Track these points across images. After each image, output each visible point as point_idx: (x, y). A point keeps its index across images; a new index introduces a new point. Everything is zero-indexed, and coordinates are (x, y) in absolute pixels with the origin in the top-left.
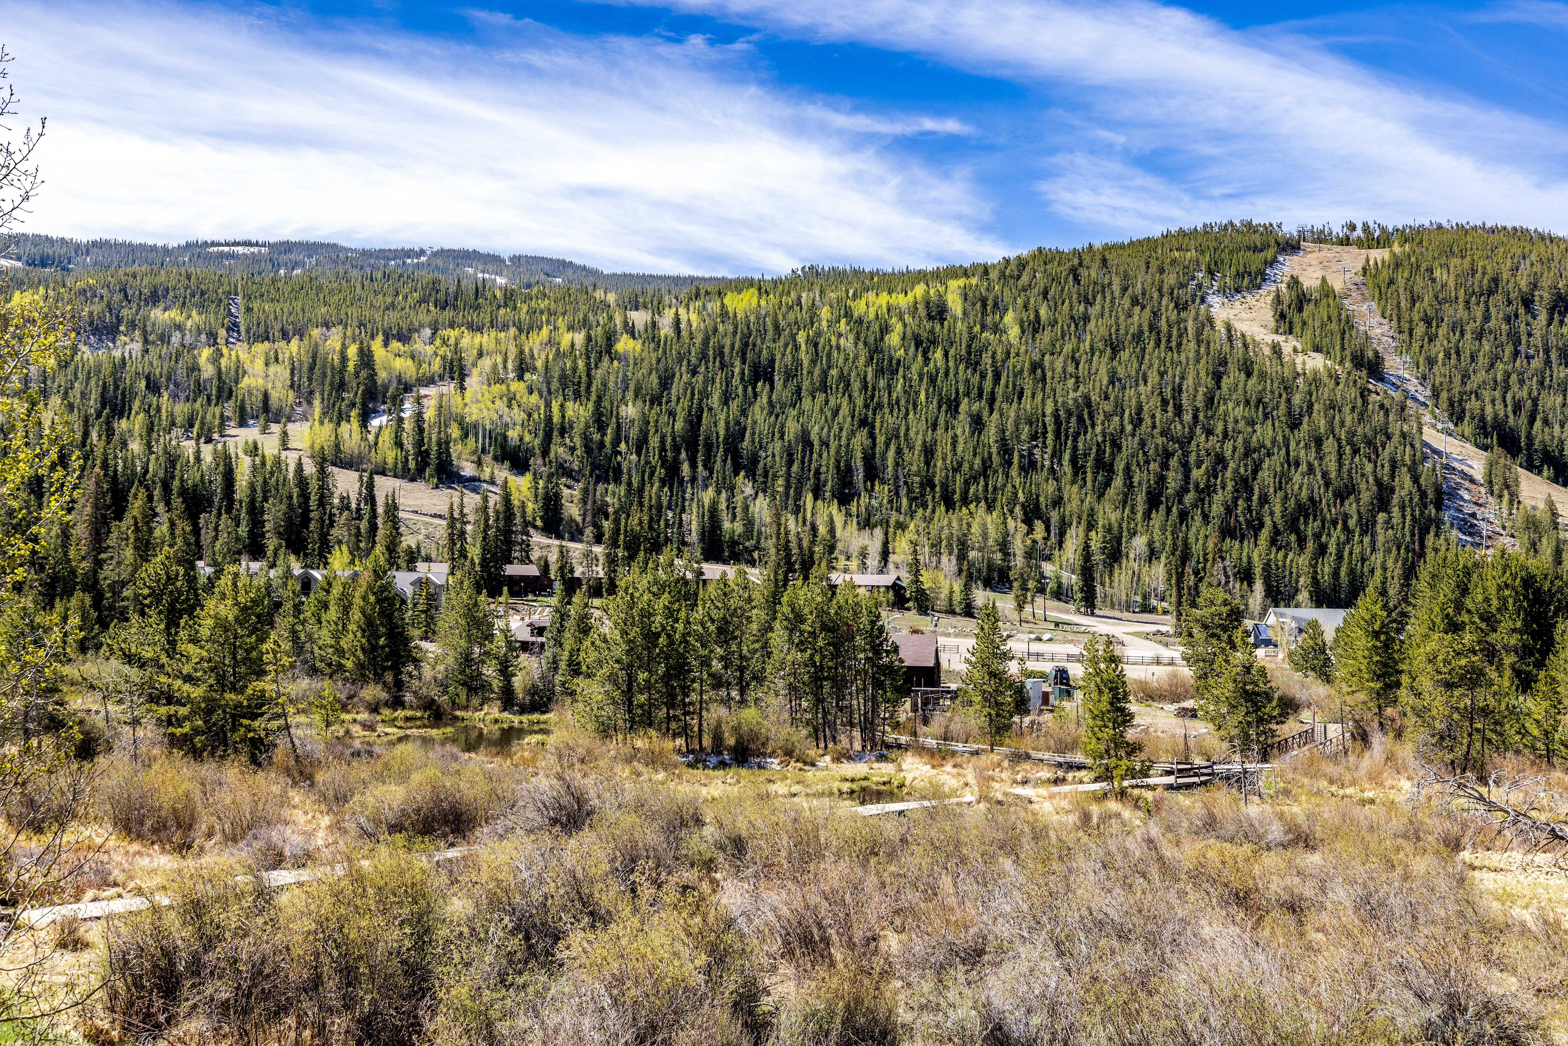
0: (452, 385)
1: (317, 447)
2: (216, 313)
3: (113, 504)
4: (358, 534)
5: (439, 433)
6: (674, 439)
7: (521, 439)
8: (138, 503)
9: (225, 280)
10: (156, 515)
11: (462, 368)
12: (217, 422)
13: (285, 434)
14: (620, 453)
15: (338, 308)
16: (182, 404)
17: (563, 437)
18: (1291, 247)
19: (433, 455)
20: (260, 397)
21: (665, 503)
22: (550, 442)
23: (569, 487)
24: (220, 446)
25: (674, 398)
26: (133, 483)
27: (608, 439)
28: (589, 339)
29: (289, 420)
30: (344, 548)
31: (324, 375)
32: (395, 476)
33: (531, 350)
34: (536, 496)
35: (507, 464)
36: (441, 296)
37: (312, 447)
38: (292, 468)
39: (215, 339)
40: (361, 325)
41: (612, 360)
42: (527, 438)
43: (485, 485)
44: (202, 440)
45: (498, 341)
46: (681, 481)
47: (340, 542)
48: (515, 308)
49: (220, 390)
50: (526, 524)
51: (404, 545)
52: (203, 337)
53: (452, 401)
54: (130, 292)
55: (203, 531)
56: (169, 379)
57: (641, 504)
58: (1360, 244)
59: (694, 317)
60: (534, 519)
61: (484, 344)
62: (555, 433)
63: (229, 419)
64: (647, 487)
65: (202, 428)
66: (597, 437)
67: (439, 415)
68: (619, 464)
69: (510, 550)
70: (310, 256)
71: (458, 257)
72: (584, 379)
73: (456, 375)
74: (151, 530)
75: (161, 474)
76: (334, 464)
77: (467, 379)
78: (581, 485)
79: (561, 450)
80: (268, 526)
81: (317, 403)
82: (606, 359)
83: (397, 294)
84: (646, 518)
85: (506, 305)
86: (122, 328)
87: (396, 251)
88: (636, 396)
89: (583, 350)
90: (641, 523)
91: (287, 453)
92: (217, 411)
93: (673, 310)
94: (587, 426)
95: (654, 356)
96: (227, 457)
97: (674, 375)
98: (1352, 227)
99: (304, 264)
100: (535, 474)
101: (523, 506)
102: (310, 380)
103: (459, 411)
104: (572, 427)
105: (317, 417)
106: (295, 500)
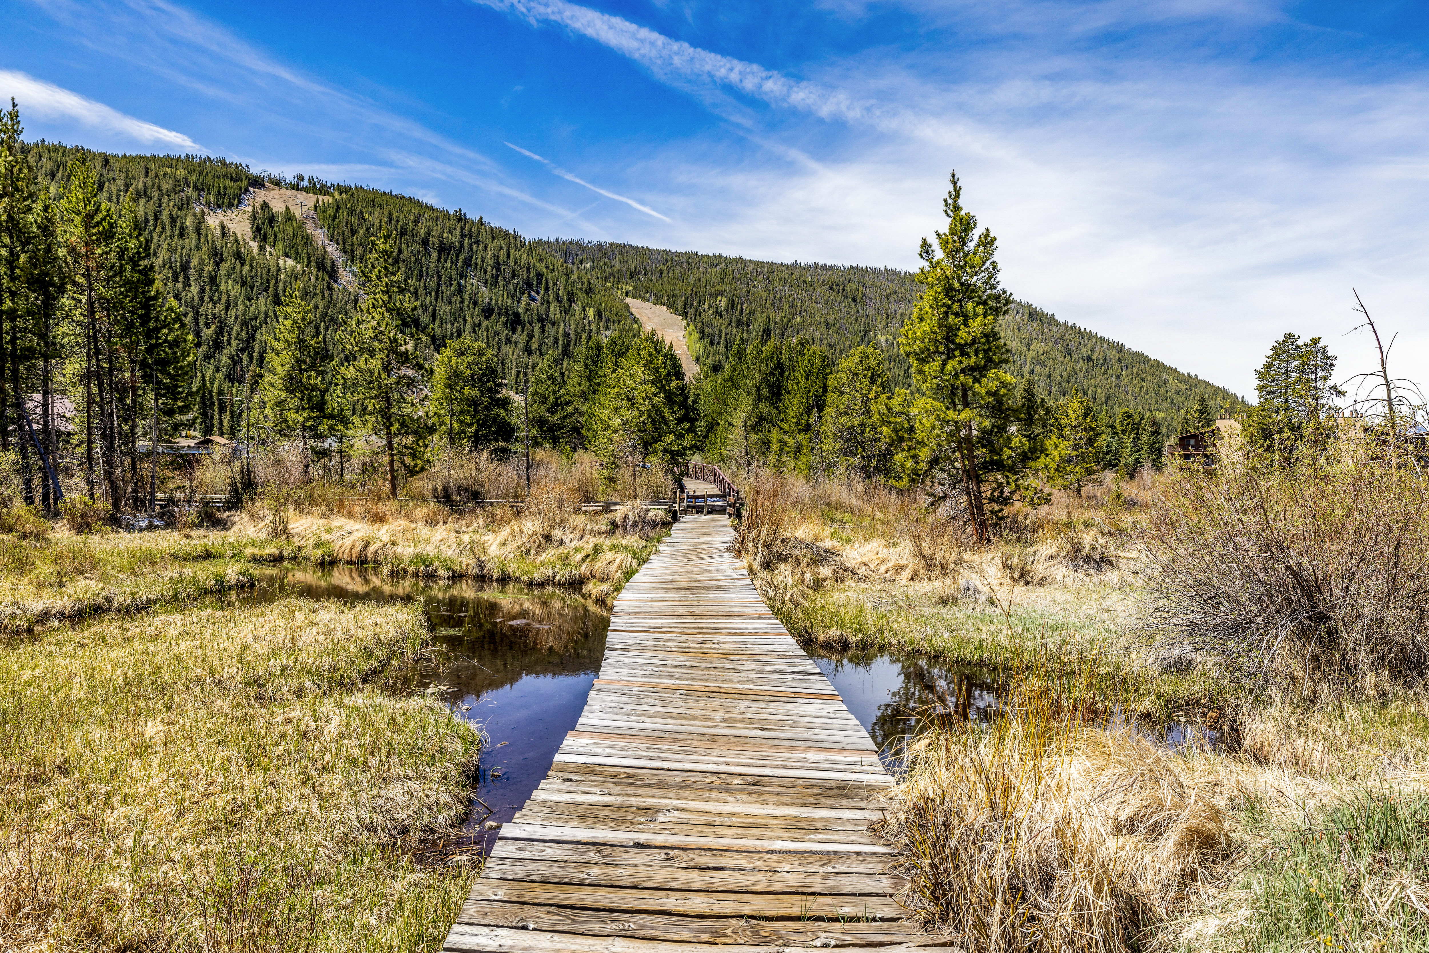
18: (257, 183)
58: (306, 190)
98: (302, 178)
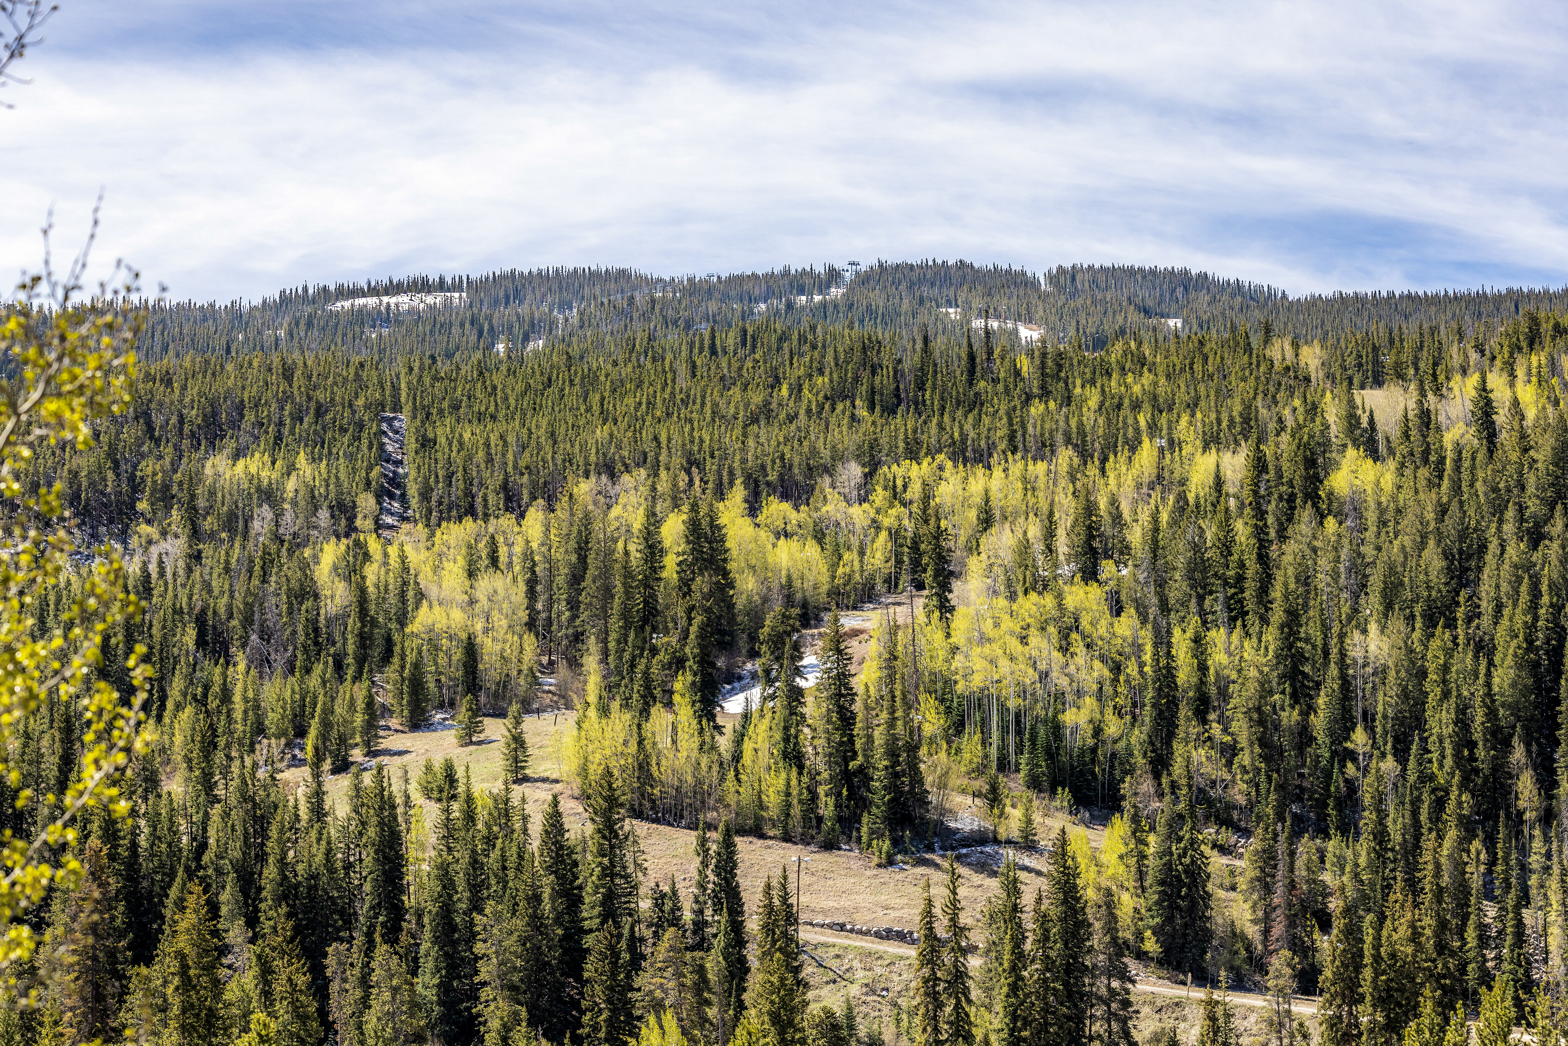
0: (920, 602)
1: (595, 771)
2: (351, 457)
3: (129, 926)
4: (702, 983)
5: (891, 723)
6: (1491, 713)
7: (1098, 731)
8: (188, 921)
9: (370, 375)
10: (224, 950)
11: (942, 558)
12: (359, 719)
13: (518, 742)
14: (1352, 756)
15: (636, 423)
16: (278, 681)
17: (1204, 721)
19: (878, 780)
20: (458, 655)
21: (1476, 882)
22: (1171, 735)
23: (1223, 850)
24: (367, 779)
25: (1487, 607)
26: (172, 875)
27: (1319, 722)
28: (1260, 465)
29: (527, 707)
30: (669, 1019)
31: (607, 593)
32: (787, 838)
33: (1114, 502)
34: (1141, 875)
35: (1064, 796)
36: (884, 380)
37: (584, 771)
38: (536, 827)
39: (351, 519)
40: (692, 463)
41: (1322, 517)
42: (1113, 727)
43: (1010, 853)
44: (327, 765)
45: (1029, 486)
46: (1517, 820)
47: (658, 1007)
48: (1068, 400)
49: (364, 640)
50: (1119, 948)
51: (814, 1008)
52: (324, 515)
53: (922, 641)
54: (158, 420)
55: (334, 987)
56: (248, 621)
57: (1413, 886)
59: (1527, 394)
60: (1139, 936)
61: (995, 494)
62: (1184, 712)
63: (387, 711)
64: (1428, 842)
65: (324, 736)
66: (1290, 717)
67: (891, 678)
68: (1352, 787)
69: (1079, 1019)
70: (565, 305)
71: (921, 281)
72: (1252, 568)
73: (928, 577)
74: (217, 986)
75: (235, 853)
76: (638, 814)
77: (956, 585)
78: (1255, 843)
79: (1200, 755)
80: (486, 971)
81: (591, 662)
82: (1305, 514)
83: (777, 381)
84: (1428, 922)
85: (1045, 394)
86: (142, 506)
87: (770, 277)
88: (1389, 607)
89: (1247, 495)
90: (1415, 936)
91: (525, 789)
92: (360, 692)
93: (1474, 379)
94: (1265, 691)
95: (1429, 499)
96: (386, 804)
97: (1483, 548)
99: (553, 324)
100: (1135, 819)
101: (1109, 903)
102: (574, 605)
103: (939, 665)
104: (1224, 695)
105: (592, 698)
106: (547, 906)
